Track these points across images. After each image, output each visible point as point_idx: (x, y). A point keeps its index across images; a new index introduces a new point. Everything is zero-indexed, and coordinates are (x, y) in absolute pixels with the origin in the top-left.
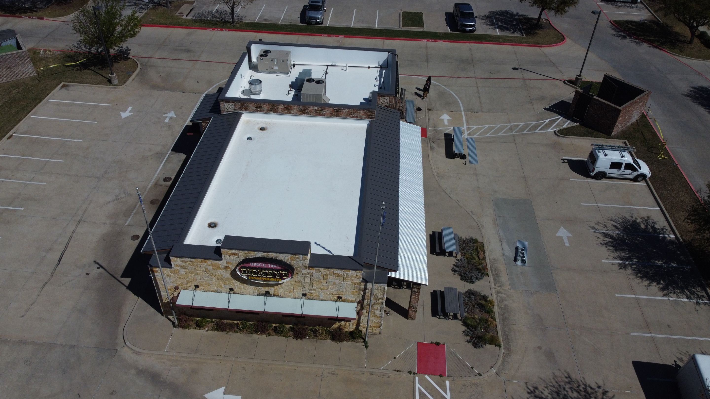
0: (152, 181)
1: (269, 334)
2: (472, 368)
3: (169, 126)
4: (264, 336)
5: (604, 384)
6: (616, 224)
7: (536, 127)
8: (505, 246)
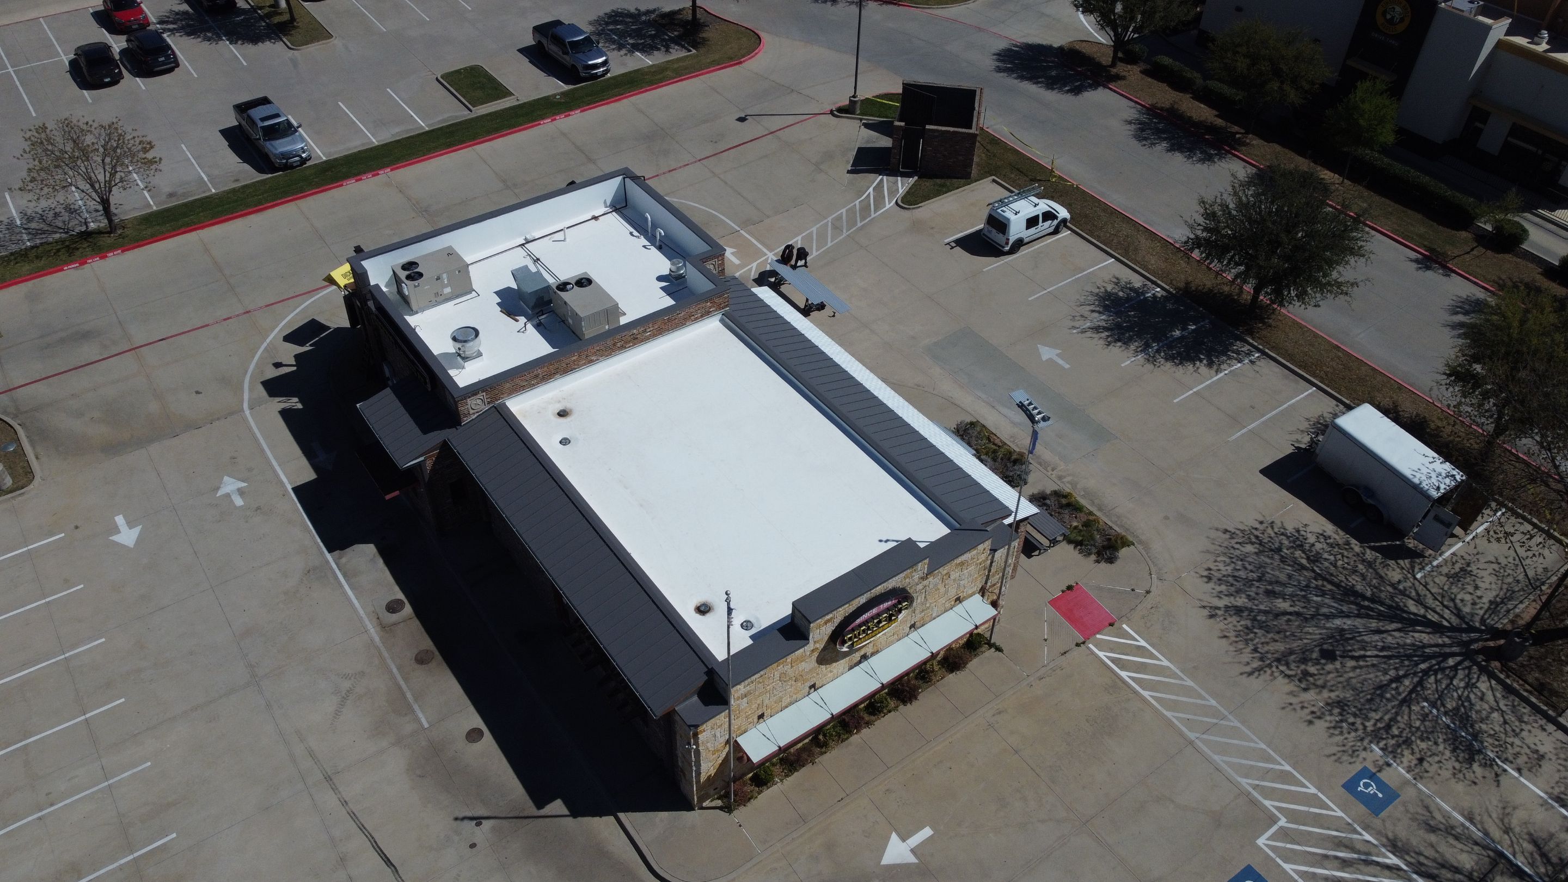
0: (370, 626)
1: (868, 724)
2: (1133, 590)
3: (258, 508)
4: (865, 731)
5: (1264, 516)
6: (1092, 308)
7: (865, 209)
8: (1005, 411)
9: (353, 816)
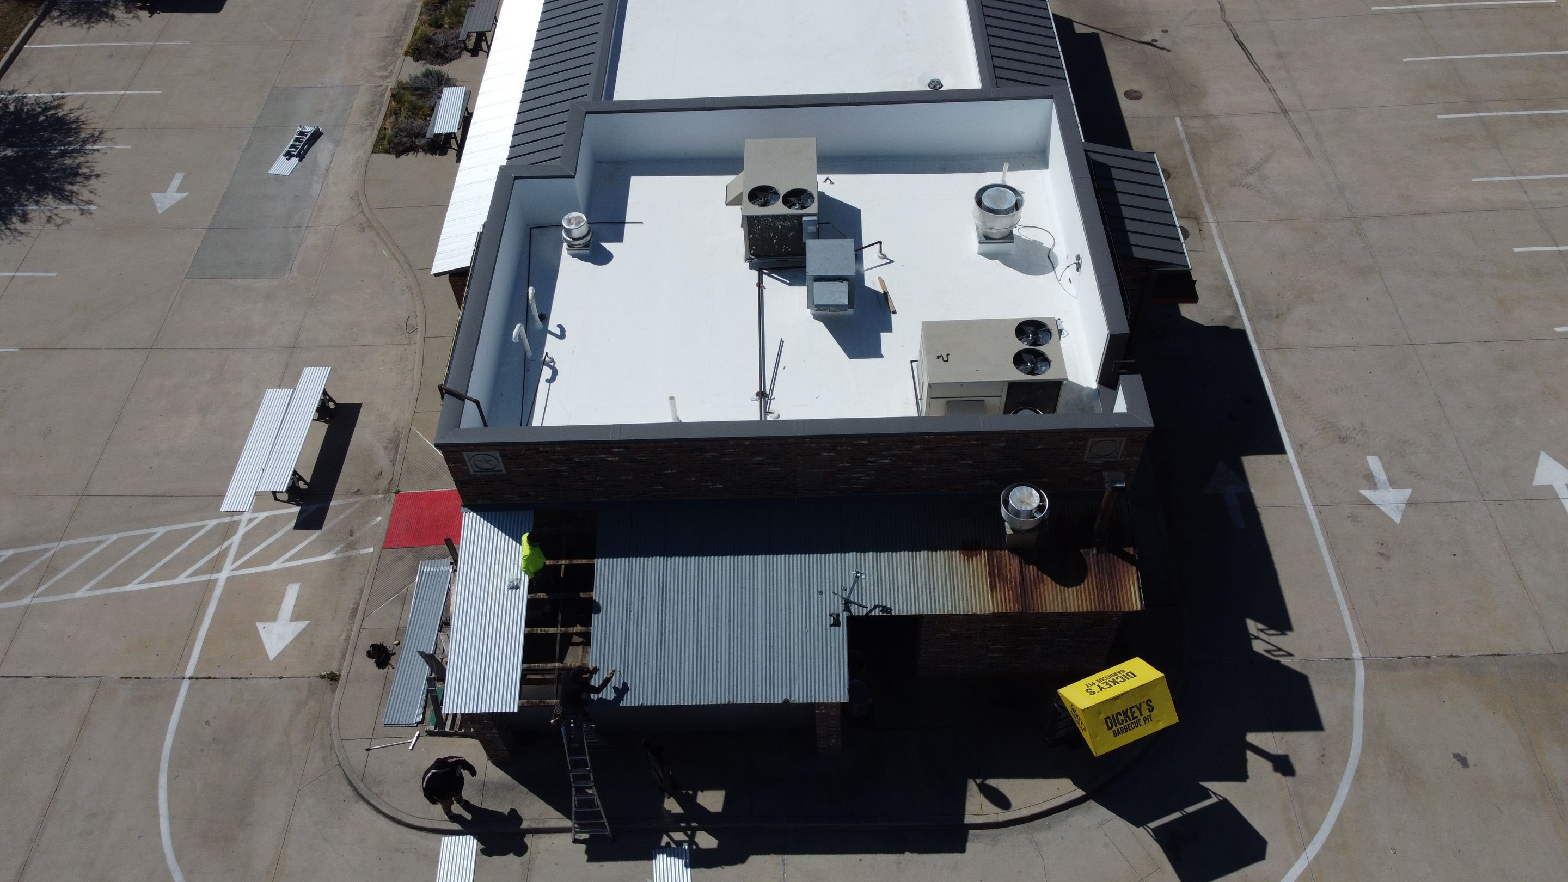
9: (1265, 80)
